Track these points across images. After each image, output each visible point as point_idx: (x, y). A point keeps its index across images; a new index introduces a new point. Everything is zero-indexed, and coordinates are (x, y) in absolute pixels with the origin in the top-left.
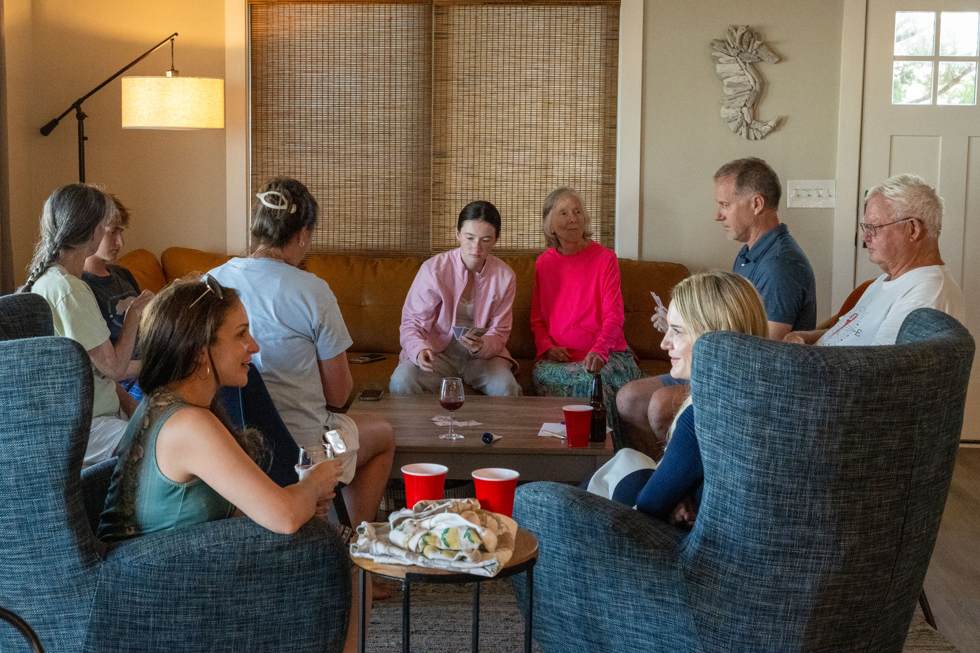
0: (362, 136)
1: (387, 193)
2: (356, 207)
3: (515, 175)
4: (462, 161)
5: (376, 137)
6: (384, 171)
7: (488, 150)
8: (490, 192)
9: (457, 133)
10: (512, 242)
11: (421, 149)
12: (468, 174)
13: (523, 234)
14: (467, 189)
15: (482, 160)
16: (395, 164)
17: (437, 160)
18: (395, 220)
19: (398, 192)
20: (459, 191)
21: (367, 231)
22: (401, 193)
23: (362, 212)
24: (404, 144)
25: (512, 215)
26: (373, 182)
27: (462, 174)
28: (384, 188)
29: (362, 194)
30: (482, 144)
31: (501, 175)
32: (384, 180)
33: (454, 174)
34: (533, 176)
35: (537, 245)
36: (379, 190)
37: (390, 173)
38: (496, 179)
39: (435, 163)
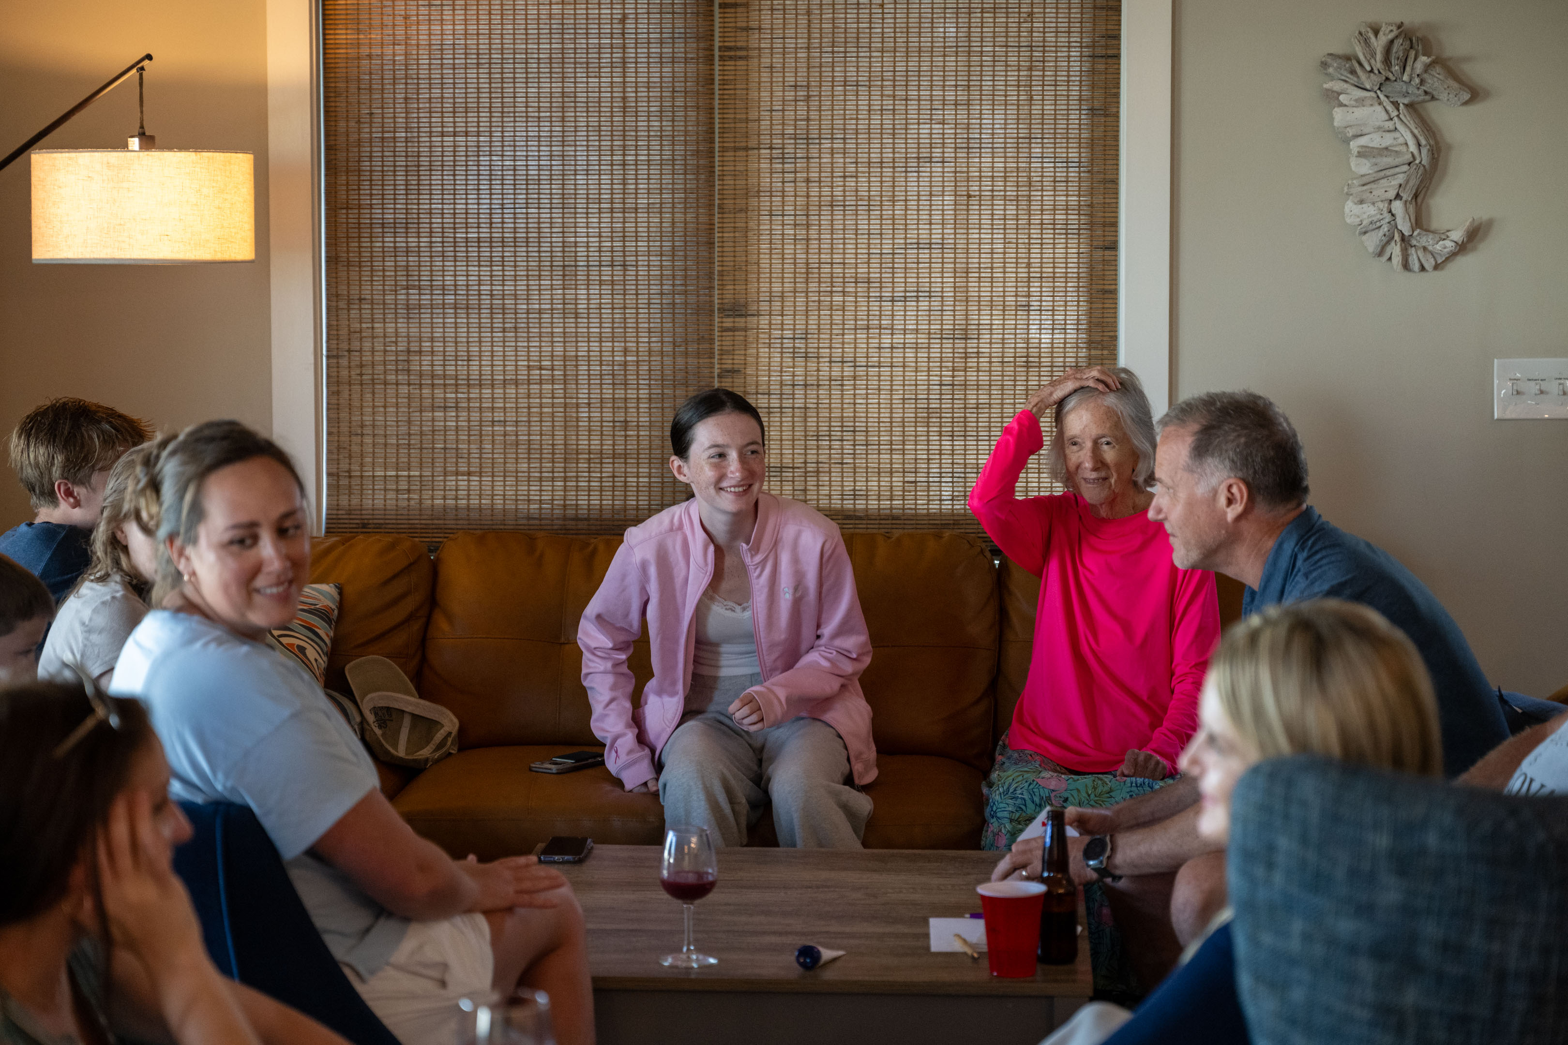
0: (564, 271)
1: (620, 393)
2: (553, 426)
3: (898, 353)
4: (782, 324)
5: (594, 272)
6: (613, 347)
7: (838, 298)
8: (842, 390)
9: (771, 264)
10: (891, 500)
11: (692, 299)
12: (794, 353)
13: (915, 482)
14: (794, 385)
15: (825, 320)
16: (637, 332)
17: (728, 323)
18: (638, 454)
19: (644, 393)
20: (775, 388)
21: (577, 477)
22: (650, 394)
23: (565, 436)
24: (655, 289)
25: (891, 441)
26: (589, 370)
27: (782, 353)
28: (614, 384)
29: (565, 398)
30: (825, 287)
31: (867, 353)
32: (613, 365)
33: (764, 351)
34: (935, 353)
35: (947, 506)
36: (601, 389)
37: (626, 351)
38: (855, 362)
39: (724, 330)
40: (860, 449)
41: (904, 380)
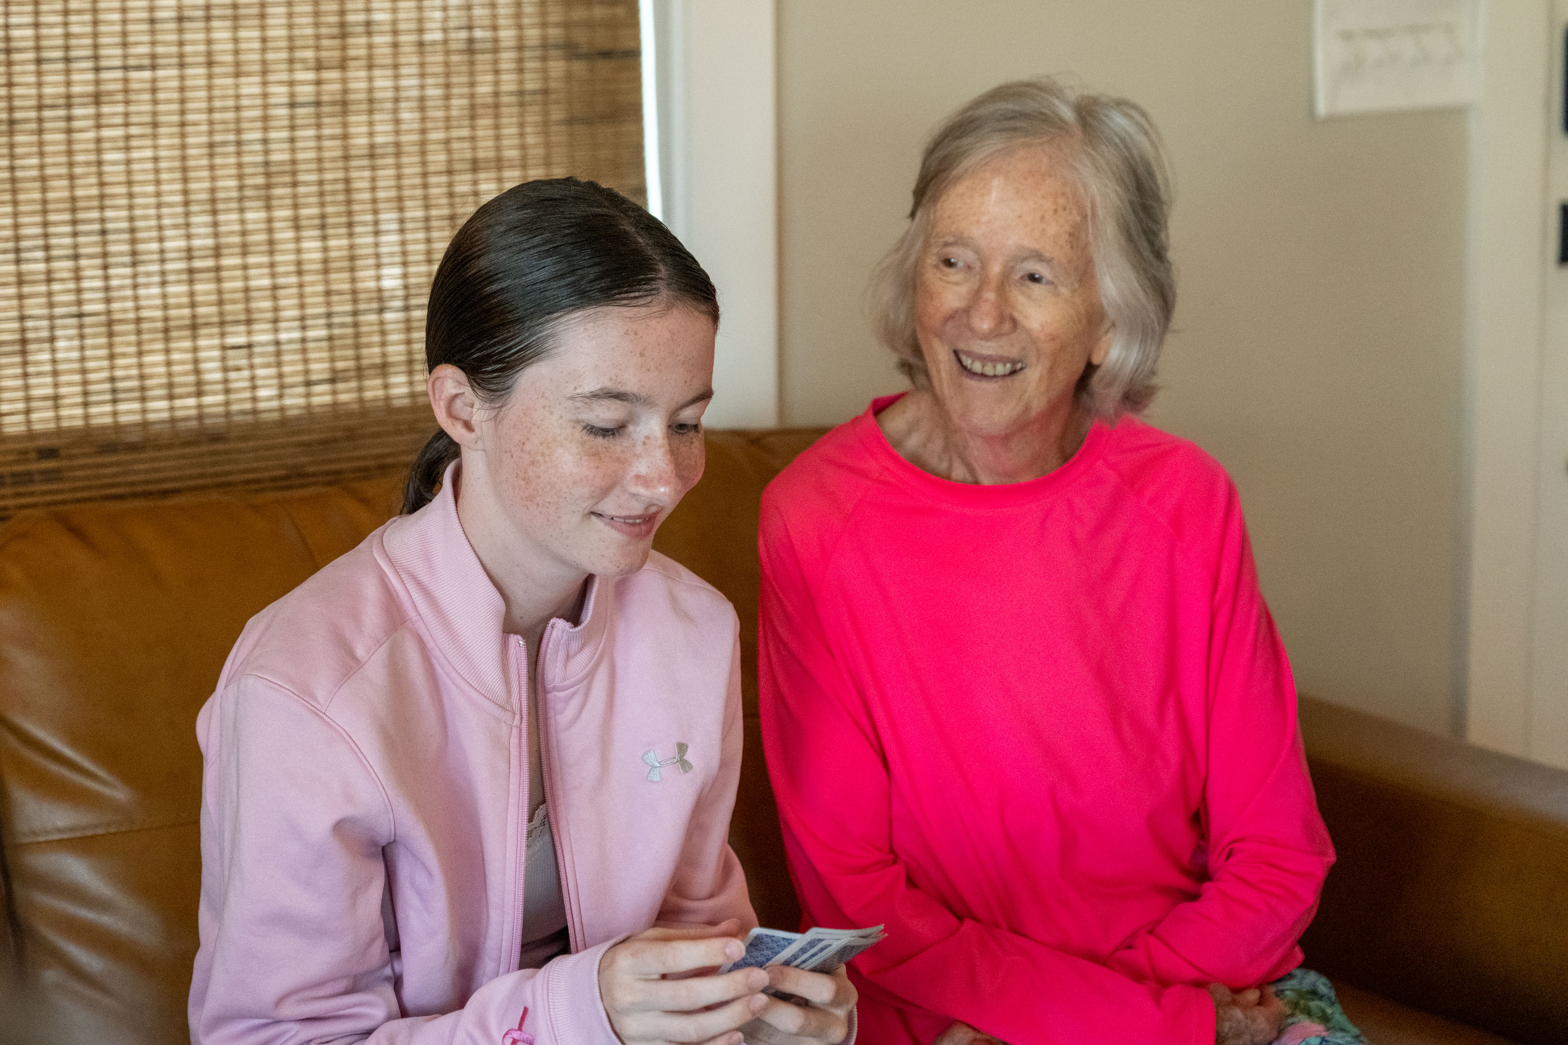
25: (189, 250)
38: (96, 57)
40: (120, 275)
41: (210, 99)
